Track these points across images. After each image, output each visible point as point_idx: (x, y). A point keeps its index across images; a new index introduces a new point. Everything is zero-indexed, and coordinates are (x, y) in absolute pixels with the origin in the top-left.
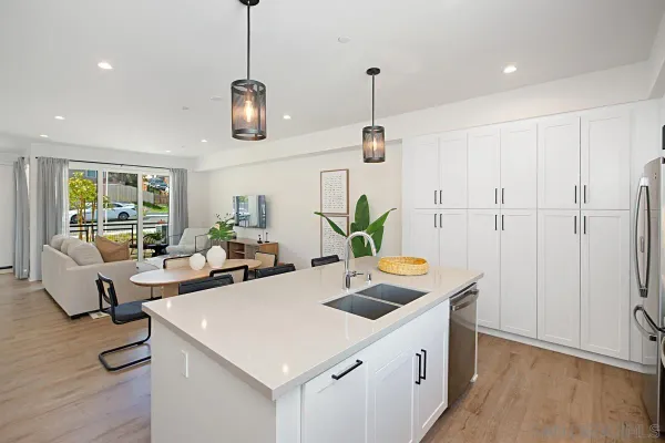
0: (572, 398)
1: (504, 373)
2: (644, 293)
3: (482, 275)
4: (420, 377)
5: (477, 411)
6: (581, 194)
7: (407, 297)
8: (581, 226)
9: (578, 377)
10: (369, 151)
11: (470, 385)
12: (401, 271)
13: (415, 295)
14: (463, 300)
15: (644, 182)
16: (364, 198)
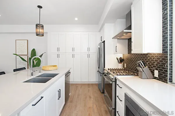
0: (89, 92)
1: (76, 91)
2: (99, 68)
3: (71, 68)
4: (59, 97)
5: (71, 102)
6: (89, 49)
7: (53, 76)
8: (89, 56)
9: (89, 87)
10: (38, 32)
11: (69, 96)
12: (50, 69)
13: (56, 75)
14: (67, 74)
15: (99, 47)
16: (34, 50)
